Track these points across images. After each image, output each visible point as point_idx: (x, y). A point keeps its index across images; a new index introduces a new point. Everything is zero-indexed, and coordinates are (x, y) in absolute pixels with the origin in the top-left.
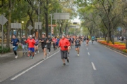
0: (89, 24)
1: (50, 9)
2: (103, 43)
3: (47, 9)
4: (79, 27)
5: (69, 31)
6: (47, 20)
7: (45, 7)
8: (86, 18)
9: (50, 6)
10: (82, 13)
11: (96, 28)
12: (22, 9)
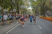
0: (35, 10)
1: (19, 4)
2: (41, 18)
3: (18, 4)
4: (31, 11)
5: (27, 12)
6: (18, 8)
7: (17, 3)
8: (34, 7)
9: (19, 3)
10: (32, 5)
11: (38, 11)
12: (8, 4)
